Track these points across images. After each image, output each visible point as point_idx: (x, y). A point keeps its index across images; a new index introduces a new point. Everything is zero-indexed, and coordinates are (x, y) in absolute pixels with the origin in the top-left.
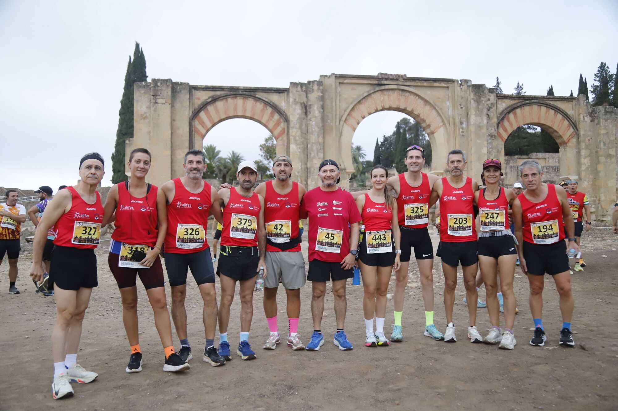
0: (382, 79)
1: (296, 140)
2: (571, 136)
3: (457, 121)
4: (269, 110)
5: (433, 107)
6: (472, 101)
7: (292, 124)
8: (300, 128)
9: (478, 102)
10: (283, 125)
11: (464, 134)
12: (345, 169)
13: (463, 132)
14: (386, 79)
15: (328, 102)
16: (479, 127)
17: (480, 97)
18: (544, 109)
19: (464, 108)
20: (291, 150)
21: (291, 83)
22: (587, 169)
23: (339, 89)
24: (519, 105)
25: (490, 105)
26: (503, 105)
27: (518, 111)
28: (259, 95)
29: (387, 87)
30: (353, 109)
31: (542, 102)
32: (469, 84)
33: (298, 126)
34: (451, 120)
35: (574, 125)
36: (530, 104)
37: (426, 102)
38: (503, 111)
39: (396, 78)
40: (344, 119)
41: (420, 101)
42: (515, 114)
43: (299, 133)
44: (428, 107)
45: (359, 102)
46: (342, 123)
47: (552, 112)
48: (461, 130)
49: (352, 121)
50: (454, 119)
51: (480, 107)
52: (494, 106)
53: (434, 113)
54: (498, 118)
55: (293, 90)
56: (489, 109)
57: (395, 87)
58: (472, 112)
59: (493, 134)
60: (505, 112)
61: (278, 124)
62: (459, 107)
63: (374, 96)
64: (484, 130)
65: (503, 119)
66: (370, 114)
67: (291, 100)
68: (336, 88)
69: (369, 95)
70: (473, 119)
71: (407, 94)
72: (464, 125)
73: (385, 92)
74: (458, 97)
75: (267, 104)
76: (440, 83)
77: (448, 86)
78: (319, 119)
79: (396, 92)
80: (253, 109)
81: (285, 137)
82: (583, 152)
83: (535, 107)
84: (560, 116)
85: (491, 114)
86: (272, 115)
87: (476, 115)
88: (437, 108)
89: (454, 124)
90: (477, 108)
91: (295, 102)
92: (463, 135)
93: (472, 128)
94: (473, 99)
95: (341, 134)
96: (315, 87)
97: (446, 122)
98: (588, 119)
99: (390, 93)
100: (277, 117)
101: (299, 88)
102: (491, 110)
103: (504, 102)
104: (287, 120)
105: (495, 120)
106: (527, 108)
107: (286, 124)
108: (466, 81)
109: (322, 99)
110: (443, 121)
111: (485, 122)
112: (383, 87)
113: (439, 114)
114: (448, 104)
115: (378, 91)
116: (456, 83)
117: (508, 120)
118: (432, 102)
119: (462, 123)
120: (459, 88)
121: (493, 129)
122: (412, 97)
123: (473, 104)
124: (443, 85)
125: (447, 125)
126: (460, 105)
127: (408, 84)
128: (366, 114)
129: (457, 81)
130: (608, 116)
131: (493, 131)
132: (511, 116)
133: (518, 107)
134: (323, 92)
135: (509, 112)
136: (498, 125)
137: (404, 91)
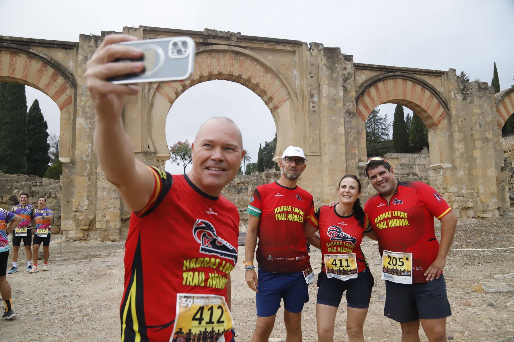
0: (208, 36)
1: (85, 113)
2: (442, 117)
3: (306, 92)
4: (50, 71)
5: (276, 75)
6: (325, 68)
7: (80, 91)
9: (332, 68)
10: (70, 92)
11: (315, 109)
12: (155, 153)
13: (313, 107)
14: (215, 37)
16: (334, 100)
17: (334, 63)
18: (409, 84)
19: (314, 78)
20: (78, 126)
21: (81, 36)
22: (462, 155)
24: (381, 77)
25: (346, 75)
26: (362, 77)
27: (380, 85)
28: (35, 50)
29: (215, 47)
31: (407, 75)
32: (321, 47)
34: (298, 91)
35: (444, 104)
36: (394, 77)
37: (267, 69)
38: (362, 84)
39: (228, 37)
41: (258, 67)
42: (377, 89)
44: (269, 76)
46: (152, 91)
47: (419, 88)
48: (311, 105)
49: (167, 90)
50: (302, 91)
51: (335, 75)
52: (351, 77)
53: (277, 83)
54: (356, 92)
55: (84, 45)
56: (346, 80)
57: (226, 48)
58: (324, 82)
59: (352, 111)
60: (365, 85)
61: (62, 90)
62: (309, 76)
64: (341, 105)
65: (362, 93)
67: (80, 58)
70: (325, 89)
71: (242, 58)
72: (315, 99)
73: (214, 55)
74: (307, 63)
75: (47, 62)
76: (285, 46)
77: (295, 50)
79: (228, 55)
80: (26, 68)
81: (71, 108)
82: (457, 136)
84: (428, 93)
85: (349, 87)
86: (54, 78)
87: (329, 86)
88: (280, 76)
89: (303, 96)
90: (331, 77)
92: (314, 111)
93: (324, 102)
94: (325, 65)
95: (152, 106)
97: (293, 94)
98: (459, 97)
99: (220, 55)
100: (60, 80)
101: (92, 43)
102: (348, 81)
103: (364, 74)
104: (74, 85)
105: (353, 94)
106: (390, 83)
107: (73, 90)
108: (317, 45)
110: (289, 93)
111: (341, 94)
112: (210, 48)
113: (284, 85)
114: (296, 72)
115: (203, 52)
116: (304, 47)
117: (369, 95)
118: (274, 68)
119: (312, 96)
120: (308, 53)
121: (351, 104)
122: (249, 62)
123: (324, 72)
124: (288, 48)
125: (295, 98)
126: (310, 73)
127: (243, 44)
129: (306, 44)
130: (482, 93)
131: (351, 106)
132: (373, 90)
133: (380, 80)
135: (370, 86)
136: (357, 99)
137: (237, 53)
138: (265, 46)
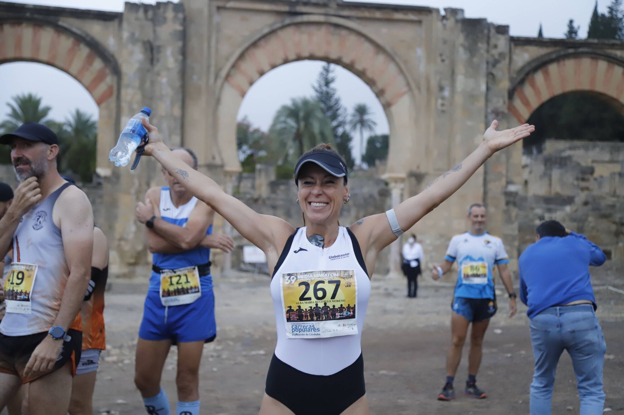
3: (434, 84)
4: (84, 51)
5: (391, 57)
6: (461, 50)
7: (125, 80)
8: (142, 87)
9: (472, 50)
10: (109, 80)
11: (444, 108)
12: (222, 166)
13: (443, 105)
15: (194, 43)
16: (471, 97)
17: (475, 42)
18: (602, 65)
19: (447, 62)
21: (127, 4)
23: (217, 18)
24: (554, 56)
25: (497, 57)
26: (524, 56)
27: (553, 68)
28: (64, 22)
29: (305, 18)
30: (242, 56)
31: (599, 51)
32: (459, 17)
33: (137, 83)
34: (423, 82)
36: (576, 56)
37: (379, 48)
38: (522, 68)
40: (223, 73)
41: (367, 46)
42: (547, 75)
43: (138, 97)
44: (381, 58)
45: (255, 44)
46: (219, 82)
48: (440, 101)
49: (239, 79)
50: (428, 81)
51: (476, 60)
52: (504, 59)
53: (392, 68)
54: (511, 80)
55: (131, 17)
56: (495, 63)
57: (321, 19)
58: (460, 69)
59: (501, 110)
60: (527, 69)
61: (100, 78)
62: (439, 60)
63: (281, 33)
64: (481, 103)
65: (522, 82)
66: (274, 67)
67: (126, 35)
68: (210, 16)
69: (273, 32)
70: (461, 81)
71: (344, 32)
72: (446, 93)
73: (304, 28)
74: (437, 39)
75: (80, 39)
76: (406, 14)
77: (420, 19)
78: (175, 74)
79: (324, 30)
80: (53, 46)
81: (112, 102)
83: (586, 62)
85: (498, 73)
86: (89, 61)
87: (467, 75)
88: (397, 59)
89: (428, 89)
90: (470, 63)
91: (133, 39)
92: (443, 111)
93: (459, 99)
94: (462, 45)
95: (218, 101)
96: (170, 14)
97: (413, 86)
99: (313, 29)
100: (98, 64)
101: (141, 14)
102: (497, 66)
103: (527, 51)
104: (117, 71)
105: (505, 84)
106: (570, 64)
107: (115, 78)
108: (453, 12)
109: (184, 36)
110: (408, 84)
111: (483, 87)
112: (299, 19)
113: (401, 72)
114: (420, 52)
115: (289, 25)
116: (434, 15)
117: (533, 85)
118: (388, 48)
119: (441, 89)
120: (439, 24)
121: (501, 101)
122: (353, 39)
123: (462, 55)
124: (411, 16)
125: (416, 92)
126: (441, 55)
127: (346, 13)
128: (266, 67)
129: (437, 11)
131: (500, 103)
132: (539, 77)
133: (551, 61)
134: (185, 22)
135: (535, 70)
136: (511, 94)
137: (337, 26)
138: (378, 15)
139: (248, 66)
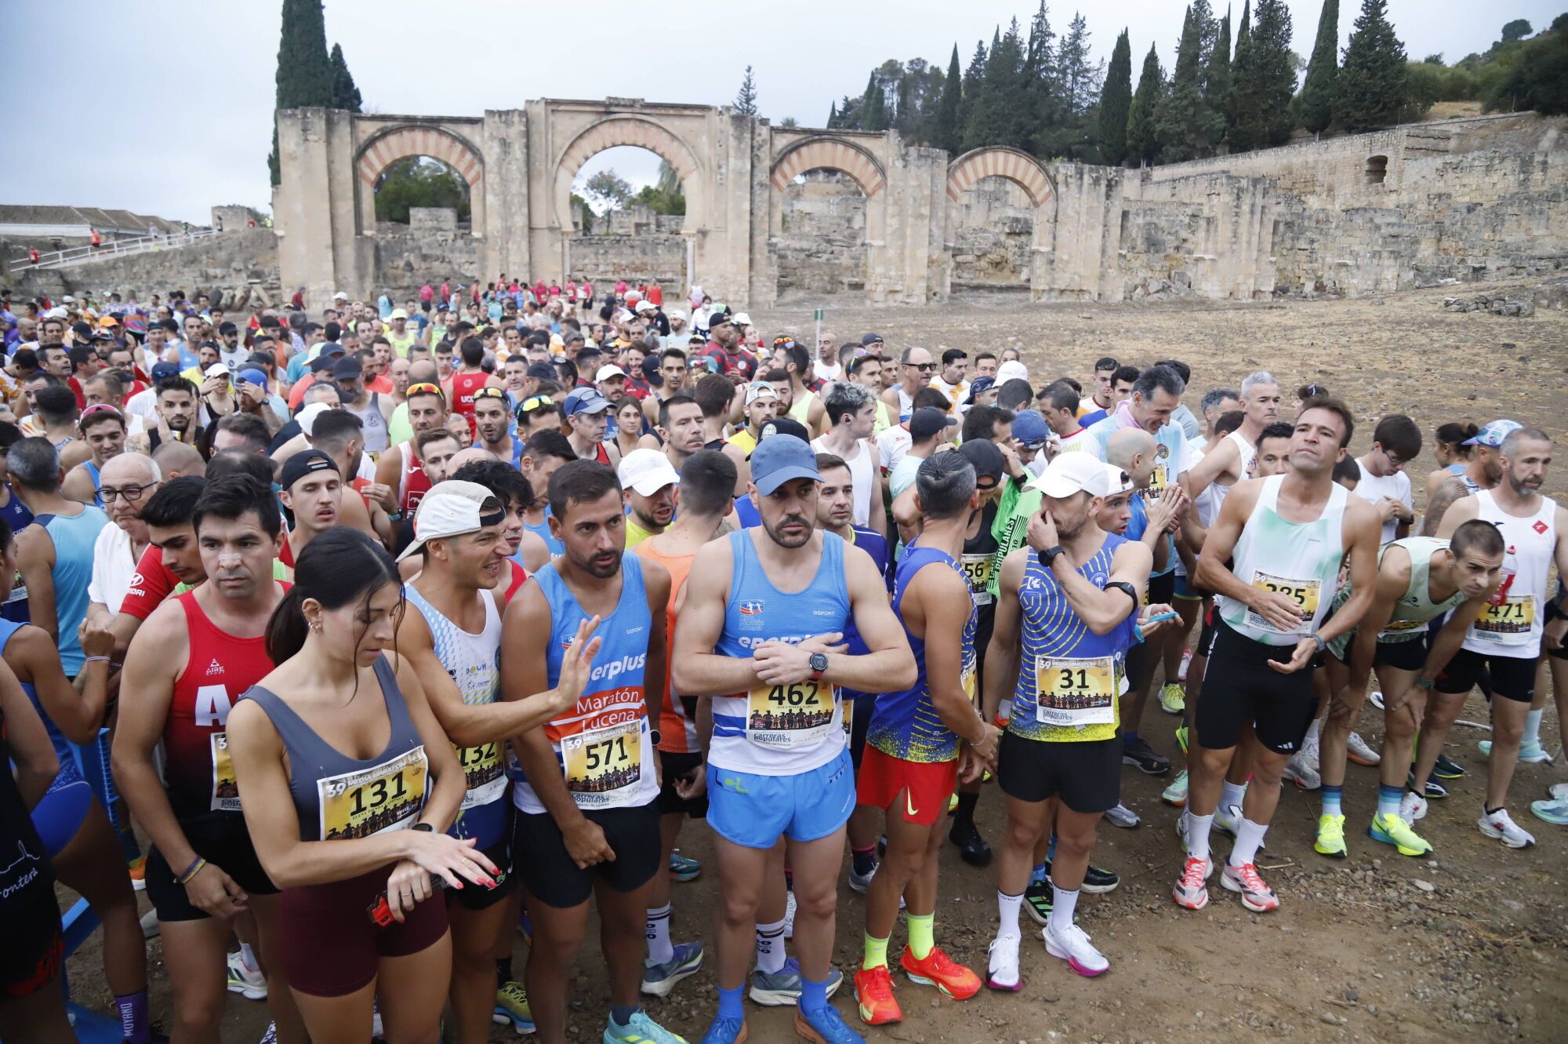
0: (611, 105)
1: (493, 189)
2: (879, 186)
3: (714, 163)
4: (459, 147)
5: (682, 143)
6: (731, 139)
7: (488, 168)
8: (499, 172)
9: (739, 138)
10: (477, 167)
11: (722, 182)
12: (560, 228)
13: (721, 179)
14: (617, 105)
15: (535, 138)
17: (743, 132)
18: (840, 147)
19: (723, 147)
20: (488, 202)
21: (487, 111)
22: (894, 232)
23: (552, 118)
25: (761, 143)
26: (782, 141)
27: (804, 150)
28: (444, 127)
29: (617, 116)
30: (571, 146)
32: (731, 113)
33: (496, 170)
34: (706, 161)
35: (882, 170)
36: (821, 141)
37: (673, 137)
38: (781, 151)
39: (631, 104)
40: (558, 160)
41: (664, 134)
42: (799, 154)
43: (497, 180)
44: (676, 144)
45: (580, 137)
46: (555, 166)
47: (852, 152)
48: (719, 176)
49: (570, 163)
50: (710, 161)
51: (742, 145)
52: (766, 143)
53: (684, 152)
54: (772, 159)
55: (489, 121)
57: (629, 116)
58: (732, 153)
59: (763, 182)
60: (784, 151)
61: (471, 166)
62: (717, 145)
63: (600, 128)
64: (747, 178)
65: (781, 160)
66: (595, 153)
67: (486, 134)
68: (547, 116)
69: (593, 127)
70: (733, 161)
71: (646, 125)
72: (723, 170)
73: (617, 123)
74: (716, 130)
75: (456, 139)
76: (693, 111)
77: (704, 115)
78: (522, 164)
79: (632, 124)
80: (437, 145)
81: (480, 182)
82: (891, 210)
83: (828, 146)
84: (863, 158)
85: (760, 157)
86: (463, 154)
87: (735, 157)
88: (687, 145)
89: (710, 167)
90: (738, 149)
91: (492, 137)
92: (721, 184)
93: (731, 176)
94: (731, 135)
95: (555, 179)
96: (516, 119)
97: (700, 164)
98: (899, 164)
99: (624, 124)
100: (469, 156)
101: (497, 118)
102: (761, 149)
103: (784, 137)
104: (482, 161)
105: (767, 163)
106: (816, 147)
107: (481, 166)
108: (727, 109)
109: (527, 134)
110: (696, 163)
111: (748, 165)
112: (613, 117)
113: (691, 154)
114: (704, 138)
115: (605, 122)
117: (790, 163)
118: (680, 136)
119: (720, 167)
120: (717, 118)
121: (763, 176)
122: (654, 129)
123: (732, 142)
124: (696, 113)
125: (702, 169)
126: (719, 143)
127: (646, 111)
128: (590, 154)
130: (923, 161)
131: (762, 178)
132: (794, 157)
133: (803, 145)
134: (528, 124)
135: (791, 151)
136: (772, 171)
137: (641, 121)
138: (672, 112)
139: (577, 153)
